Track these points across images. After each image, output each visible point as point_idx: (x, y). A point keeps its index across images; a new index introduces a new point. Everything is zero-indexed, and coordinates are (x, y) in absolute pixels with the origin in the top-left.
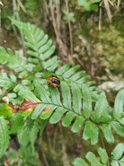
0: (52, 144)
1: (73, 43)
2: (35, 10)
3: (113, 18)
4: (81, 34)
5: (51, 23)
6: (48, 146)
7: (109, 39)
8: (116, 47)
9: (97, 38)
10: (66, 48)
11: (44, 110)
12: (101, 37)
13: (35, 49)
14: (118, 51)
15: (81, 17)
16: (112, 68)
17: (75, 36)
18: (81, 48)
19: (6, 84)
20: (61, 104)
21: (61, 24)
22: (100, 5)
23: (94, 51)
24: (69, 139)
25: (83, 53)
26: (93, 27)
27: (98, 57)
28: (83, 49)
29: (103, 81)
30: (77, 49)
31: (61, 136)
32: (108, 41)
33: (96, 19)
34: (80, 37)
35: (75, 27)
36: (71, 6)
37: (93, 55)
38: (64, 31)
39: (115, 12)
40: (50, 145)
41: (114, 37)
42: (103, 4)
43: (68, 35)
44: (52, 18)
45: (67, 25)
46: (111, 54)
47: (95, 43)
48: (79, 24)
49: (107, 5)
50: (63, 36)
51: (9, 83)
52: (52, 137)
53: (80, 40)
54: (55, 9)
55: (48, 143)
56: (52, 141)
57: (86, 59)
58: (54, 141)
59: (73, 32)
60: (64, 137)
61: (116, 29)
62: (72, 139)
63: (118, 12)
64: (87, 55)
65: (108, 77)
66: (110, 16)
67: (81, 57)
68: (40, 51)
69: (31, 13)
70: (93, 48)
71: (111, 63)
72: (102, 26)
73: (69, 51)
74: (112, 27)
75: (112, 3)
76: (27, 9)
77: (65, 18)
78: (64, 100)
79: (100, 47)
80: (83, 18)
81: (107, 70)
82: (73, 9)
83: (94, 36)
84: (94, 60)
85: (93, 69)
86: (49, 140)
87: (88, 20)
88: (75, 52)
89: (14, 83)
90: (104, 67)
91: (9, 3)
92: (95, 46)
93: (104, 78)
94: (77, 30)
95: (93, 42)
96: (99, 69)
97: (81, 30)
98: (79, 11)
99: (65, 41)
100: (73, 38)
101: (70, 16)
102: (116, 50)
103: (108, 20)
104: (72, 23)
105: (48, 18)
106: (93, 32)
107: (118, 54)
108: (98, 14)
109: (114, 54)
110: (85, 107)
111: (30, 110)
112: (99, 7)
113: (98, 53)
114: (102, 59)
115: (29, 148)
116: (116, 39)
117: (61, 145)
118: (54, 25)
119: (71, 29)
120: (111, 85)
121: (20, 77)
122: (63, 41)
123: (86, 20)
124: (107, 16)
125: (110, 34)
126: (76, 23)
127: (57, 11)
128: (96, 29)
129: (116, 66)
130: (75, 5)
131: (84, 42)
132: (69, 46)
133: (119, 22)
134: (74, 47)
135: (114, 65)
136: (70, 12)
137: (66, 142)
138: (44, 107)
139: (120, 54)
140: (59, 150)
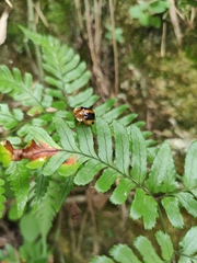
0: (77, 242)
1: (120, 75)
2: (62, 24)
3: (183, 39)
4: (133, 62)
5: (85, 43)
6: (70, 246)
7: (176, 71)
8: (187, 85)
9: (158, 70)
10: (107, 83)
11: (65, 162)
12: (164, 68)
13: (58, 75)
14: (190, 92)
15: (133, 36)
16: (180, 118)
17: (123, 65)
18: (131, 84)
19: (5, 122)
20: (95, 155)
21: (101, 46)
22: (164, 17)
23: (152, 90)
24: (106, 235)
25: (134, 92)
26: (151, 53)
27: (158, 100)
28: (134, 86)
29: (164, 138)
30: (125, 85)
31: (93, 230)
32: (175, 75)
33: (156, 40)
34: (131, 67)
35: (123, 51)
36: (118, 18)
37: (149, 96)
38: (106, 56)
39: (187, 30)
40: (74, 244)
41: (185, 69)
42: (169, 16)
43: (112, 64)
44: (88, 36)
45: (111, 48)
46: (179, 96)
47: (154, 78)
48: (130, 47)
49: (174, 19)
50: (103, 64)
51: (11, 120)
52: (77, 229)
53: (131, 71)
54: (94, 22)
55: (70, 240)
56: (77, 237)
57: (138, 102)
58: (81, 237)
59: (119, 59)
60: (98, 231)
61: (188, 55)
62: (110, 235)
63: (192, 31)
64: (140, 96)
65: (173, 131)
66: (179, 35)
67: (130, 99)
68: (66, 80)
69: (56, 28)
70: (150, 85)
71: (180, 110)
72: (166, 52)
73: (112, 88)
74: (182, 54)
75: (182, 16)
76: (49, 21)
77: (108, 36)
78: (100, 149)
79: (161, 84)
80: (137, 38)
81: (173, 121)
82: (121, 23)
83: (153, 65)
84: (152, 105)
85: (149, 118)
86: (73, 234)
87: (145, 41)
88: (122, 91)
89: (19, 122)
90: (168, 116)
91: (22, 12)
92: (153, 82)
93: (167, 133)
94: (126, 56)
95: (150, 75)
96: (159, 119)
97: (132, 56)
98: (130, 26)
99: (107, 72)
100: (119, 69)
101: (116, 34)
102: (187, 89)
103: (175, 42)
104: (118, 44)
105: (82, 36)
106: (152, 61)
107: (190, 96)
108: (160, 33)
109: (184, 95)
110: (136, 165)
111: (42, 160)
112: (163, 21)
113: (158, 93)
114: (164, 103)
115: (38, 246)
116: (187, 72)
117: (91, 245)
118: (91, 46)
119: (116, 55)
120: (178, 143)
121: (30, 114)
122: (103, 72)
123: (141, 41)
124: (175, 36)
125: (178, 63)
126: (125, 46)
127: (97, 26)
128: (157, 55)
129: (186, 114)
130: (125, 17)
131: (137, 74)
132: (112, 80)
133: (193, 46)
134: (121, 82)
135: (184, 113)
136: (116, 27)
137: (100, 239)
138: (65, 158)
139: (194, 96)
140: (88, 253)
